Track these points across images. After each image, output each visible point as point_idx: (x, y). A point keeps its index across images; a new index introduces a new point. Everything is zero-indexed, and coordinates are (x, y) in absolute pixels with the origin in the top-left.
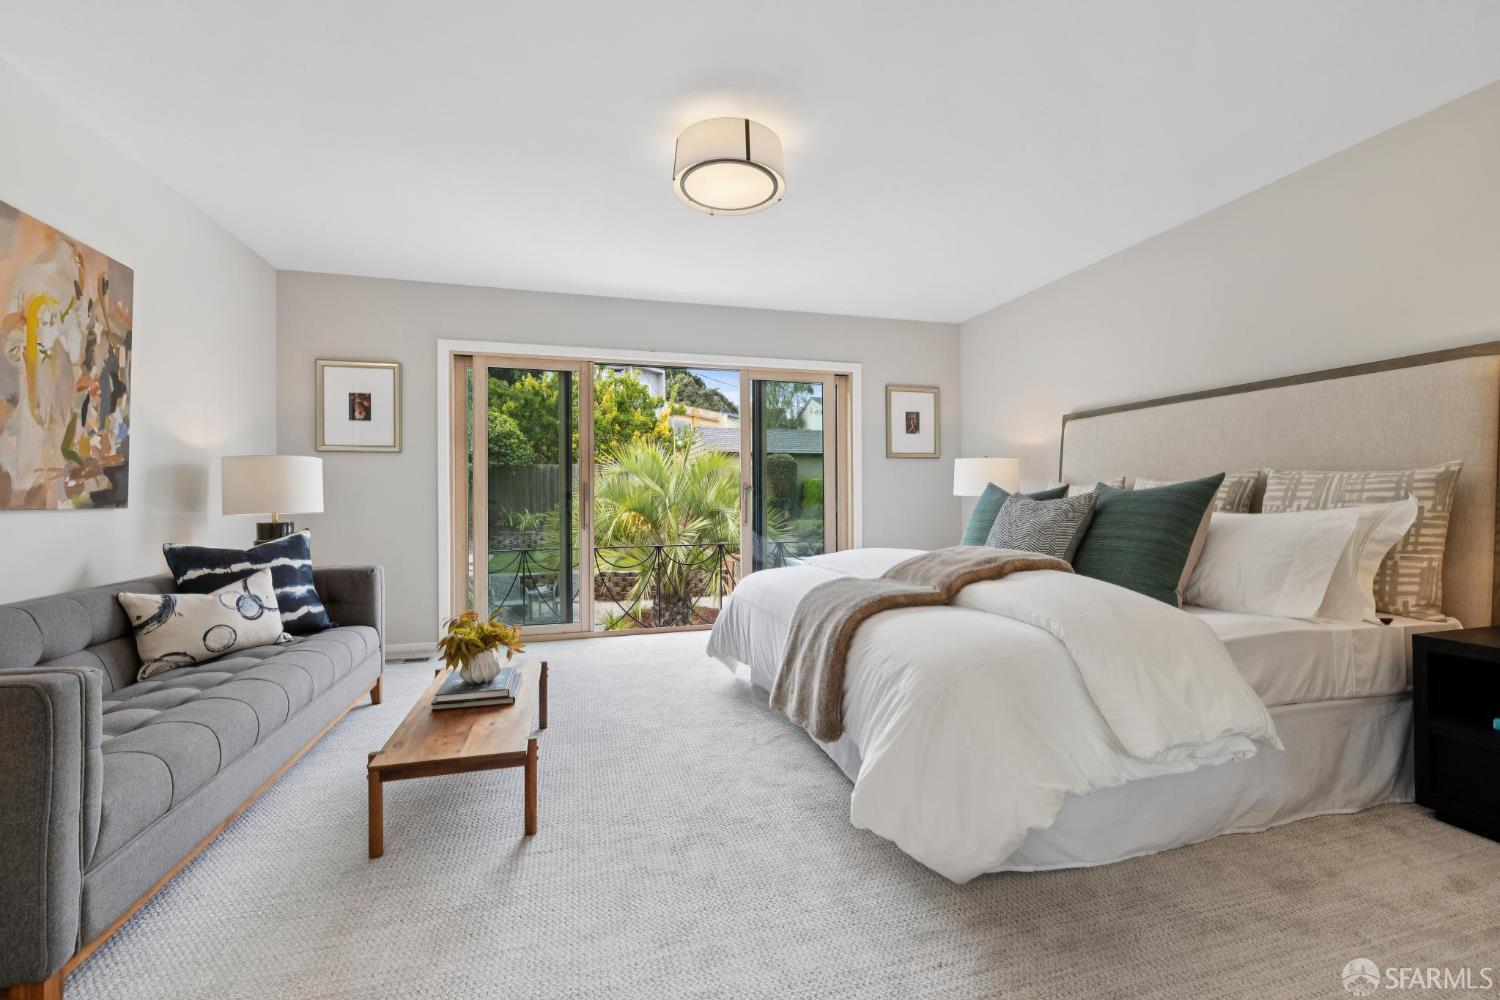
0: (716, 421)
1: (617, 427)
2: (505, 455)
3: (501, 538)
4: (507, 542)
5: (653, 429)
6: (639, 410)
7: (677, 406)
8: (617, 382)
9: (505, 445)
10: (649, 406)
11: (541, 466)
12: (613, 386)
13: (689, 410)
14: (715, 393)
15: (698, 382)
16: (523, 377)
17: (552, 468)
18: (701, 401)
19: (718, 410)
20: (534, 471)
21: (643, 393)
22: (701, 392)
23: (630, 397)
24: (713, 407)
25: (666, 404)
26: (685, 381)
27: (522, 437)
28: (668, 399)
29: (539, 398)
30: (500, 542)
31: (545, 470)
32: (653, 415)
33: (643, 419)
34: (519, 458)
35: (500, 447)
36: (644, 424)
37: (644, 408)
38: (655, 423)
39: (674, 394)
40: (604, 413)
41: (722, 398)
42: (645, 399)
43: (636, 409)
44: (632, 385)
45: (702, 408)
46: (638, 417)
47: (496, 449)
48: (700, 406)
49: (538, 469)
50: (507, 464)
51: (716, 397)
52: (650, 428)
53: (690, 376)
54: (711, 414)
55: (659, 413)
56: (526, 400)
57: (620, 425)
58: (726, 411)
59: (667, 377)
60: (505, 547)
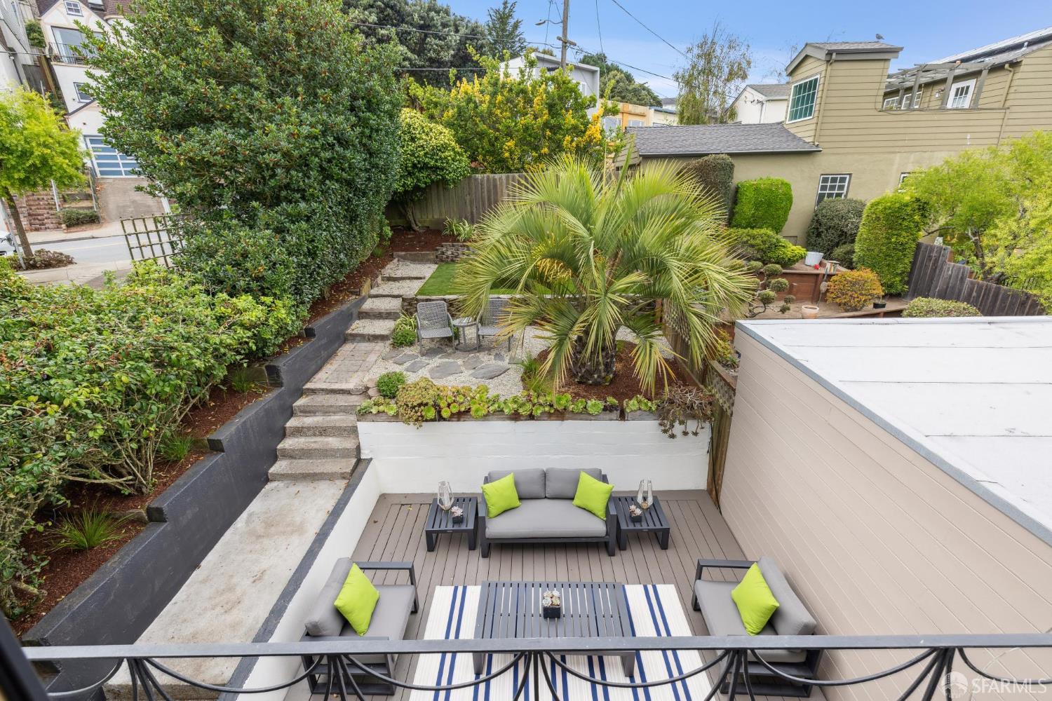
0: (643, 115)
1: (548, 133)
2: (442, 169)
3: (444, 249)
4: (449, 253)
5: (584, 132)
6: (571, 112)
7: (610, 104)
8: (547, 80)
9: (441, 159)
10: (580, 107)
11: (479, 176)
12: (543, 86)
13: (620, 106)
14: (643, 87)
15: (629, 78)
16: (458, 83)
17: (488, 177)
18: (630, 96)
19: (645, 105)
20: (473, 181)
21: (574, 91)
22: (630, 88)
23: (561, 98)
24: (641, 102)
25: (600, 102)
26: (617, 78)
27: (458, 149)
28: (602, 96)
29: (472, 105)
30: (443, 253)
31: (482, 180)
32: (584, 117)
33: (573, 122)
34: (454, 171)
35: (436, 161)
36: (575, 127)
37: (576, 110)
38: (586, 124)
39: (608, 91)
40: (536, 117)
41: (649, 92)
42: (576, 99)
43: (567, 110)
44: (564, 83)
45: (631, 103)
46: (570, 119)
47: (432, 163)
48: (630, 101)
49: (476, 179)
50: (444, 178)
51: (644, 92)
52: (581, 131)
53: (622, 72)
54: (640, 109)
55: (591, 113)
56: (459, 108)
57: (551, 129)
58: (651, 105)
59: (602, 74)
60: (448, 257)
